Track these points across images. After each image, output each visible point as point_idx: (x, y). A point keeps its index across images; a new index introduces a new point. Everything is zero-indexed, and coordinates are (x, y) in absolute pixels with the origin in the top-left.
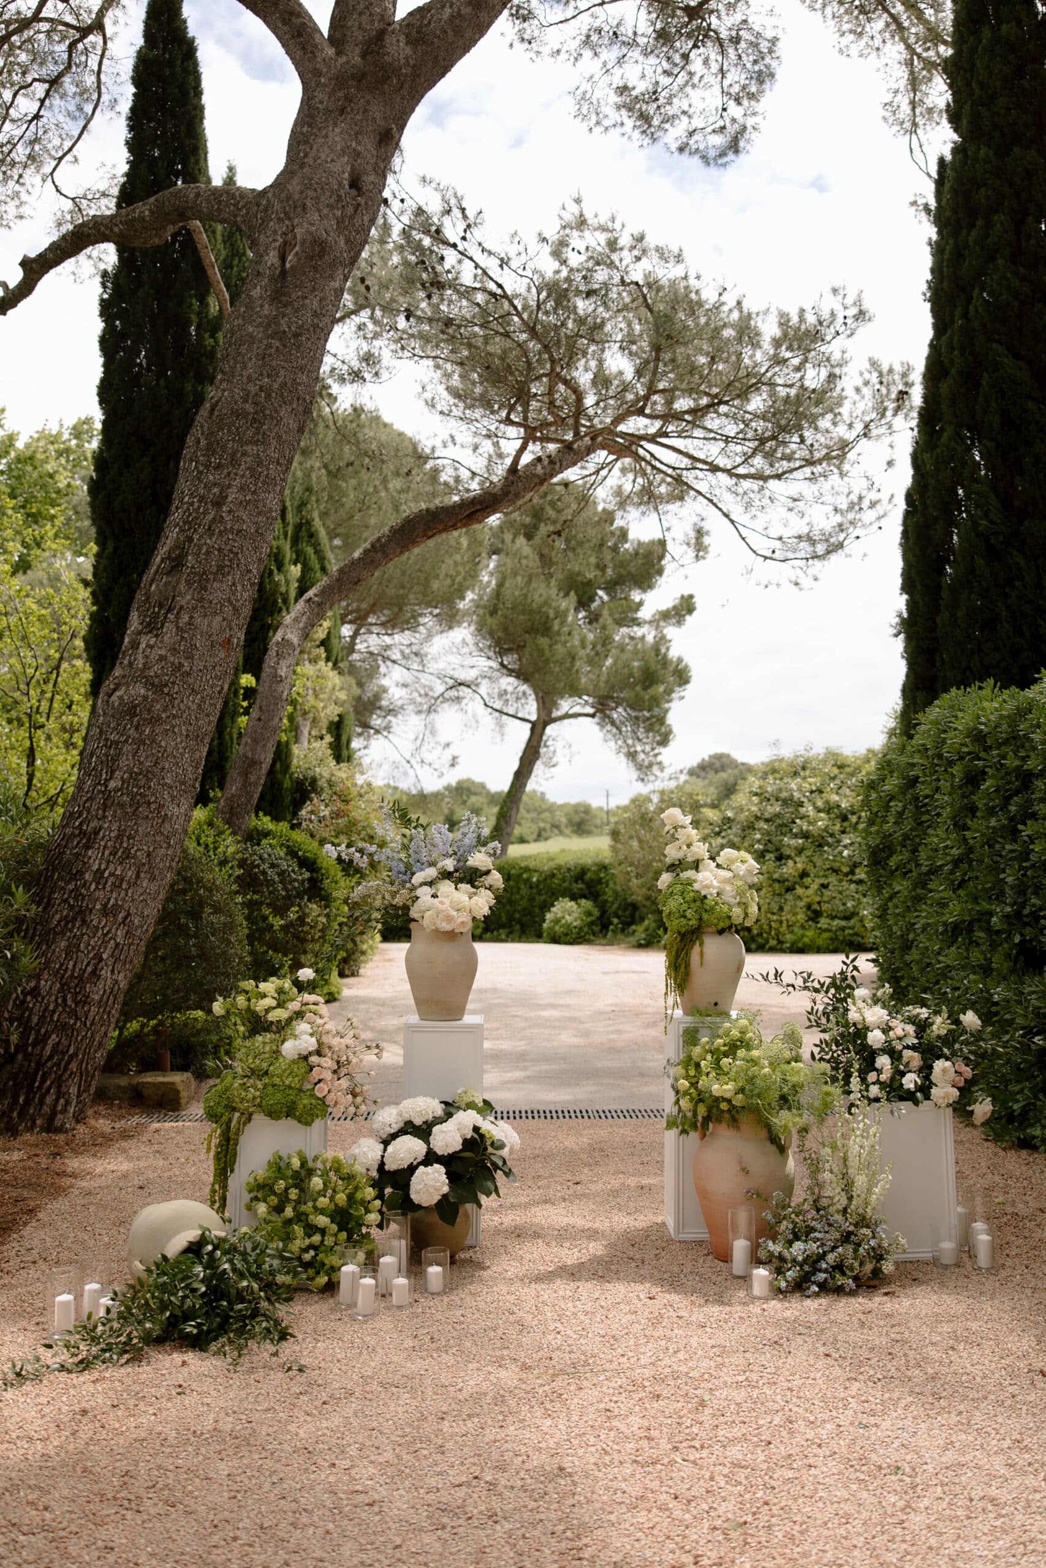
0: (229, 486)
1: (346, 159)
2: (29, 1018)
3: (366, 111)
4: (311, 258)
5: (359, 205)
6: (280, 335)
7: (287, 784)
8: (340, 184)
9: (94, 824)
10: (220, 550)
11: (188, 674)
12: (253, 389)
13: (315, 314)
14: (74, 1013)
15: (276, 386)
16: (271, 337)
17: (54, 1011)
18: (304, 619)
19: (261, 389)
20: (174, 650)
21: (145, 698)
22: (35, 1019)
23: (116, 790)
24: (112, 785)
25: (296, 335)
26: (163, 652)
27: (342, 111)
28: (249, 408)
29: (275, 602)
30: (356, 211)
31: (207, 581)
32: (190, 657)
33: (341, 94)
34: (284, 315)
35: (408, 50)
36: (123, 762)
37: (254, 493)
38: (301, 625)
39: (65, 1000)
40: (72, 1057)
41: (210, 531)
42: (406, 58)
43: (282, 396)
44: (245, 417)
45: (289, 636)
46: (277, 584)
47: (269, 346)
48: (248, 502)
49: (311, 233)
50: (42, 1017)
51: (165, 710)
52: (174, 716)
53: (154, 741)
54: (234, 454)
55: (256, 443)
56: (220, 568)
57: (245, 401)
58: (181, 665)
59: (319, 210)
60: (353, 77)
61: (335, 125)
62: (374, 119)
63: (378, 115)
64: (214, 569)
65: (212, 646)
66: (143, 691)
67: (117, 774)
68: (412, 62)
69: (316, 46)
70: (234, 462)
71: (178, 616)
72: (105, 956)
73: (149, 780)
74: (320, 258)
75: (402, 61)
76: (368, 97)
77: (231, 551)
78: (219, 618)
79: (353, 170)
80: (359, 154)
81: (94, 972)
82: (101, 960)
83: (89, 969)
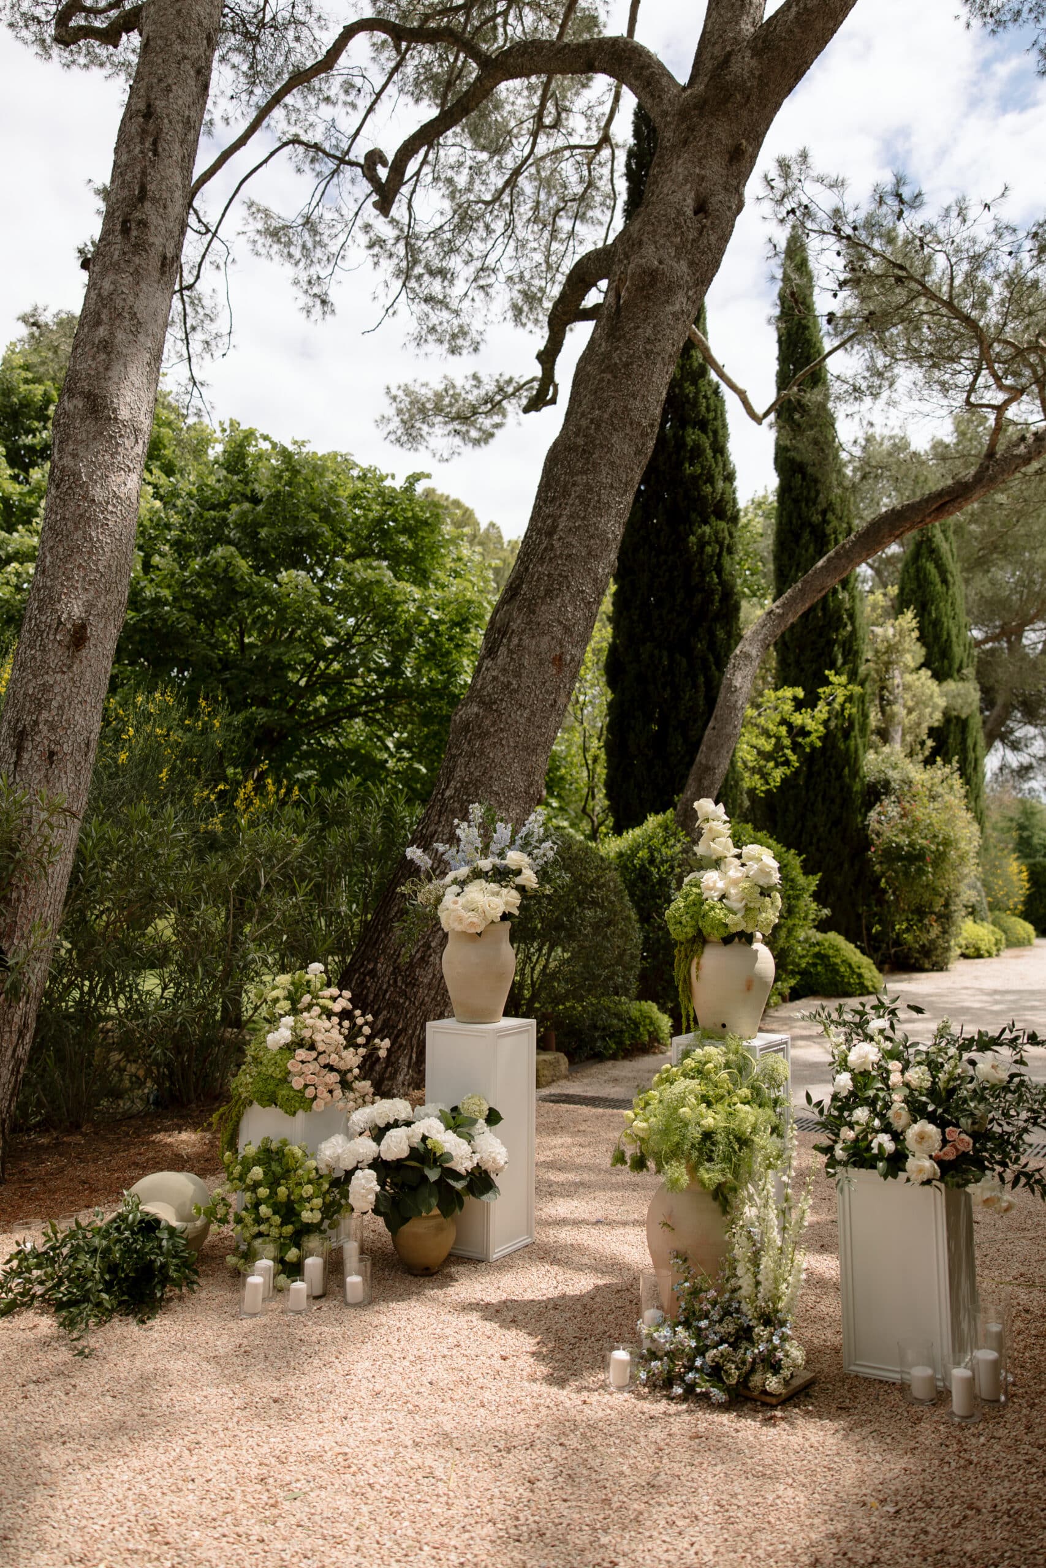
0: (561, 516)
1: (688, 186)
2: (367, 995)
3: (709, 135)
4: (642, 289)
5: (704, 227)
6: (612, 369)
7: (857, 787)
8: (680, 212)
9: (432, 828)
10: (549, 575)
11: (516, 691)
12: (584, 423)
13: (648, 341)
14: (403, 993)
15: (606, 416)
16: (603, 371)
17: (386, 991)
18: (764, 630)
19: (592, 422)
20: (504, 671)
21: (477, 715)
22: (371, 997)
23: (451, 797)
24: (448, 793)
25: (627, 365)
26: (495, 674)
27: (685, 142)
28: (580, 441)
29: (840, 618)
30: (701, 233)
31: (536, 605)
32: (518, 675)
33: (684, 126)
34: (617, 349)
35: (754, 63)
36: (458, 773)
37: (584, 518)
38: (761, 637)
39: (395, 981)
40: (401, 1031)
41: (542, 560)
42: (751, 72)
43: (612, 424)
44: (576, 450)
45: (747, 648)
46: (842, 602)
47: (602, 380)
48: (578, 528)
49: (640, 266)
50: (376, 996)
51: (493, 725)
52: (502, 730)
53: (482, 753)
54: (565, 486)
55: (585, 472)
56: (548, 592)
57: (577, 435)
58: (510, 683)
59: (655, 242)
60: (695, 107)
61: (679, 157)
62: (719, 140)
63: (723, 136)
64: (542, 594)
65: (541, 664)
66: (476, 709)
67: (452, 783)
68: (757, 73)
69: (662, 90)
70: (566, 493)
71: (509, 640)
72: (433, 944)
73: (477, 788)
74: (652, 287)
75: (746, 75)
76: (711, 121)
77: (560, 575)
78: (547, 638)
79: (697, 195)
80: (703, 178)
81: (422, 958)
82: (429, 947)
83: (418, 955)
